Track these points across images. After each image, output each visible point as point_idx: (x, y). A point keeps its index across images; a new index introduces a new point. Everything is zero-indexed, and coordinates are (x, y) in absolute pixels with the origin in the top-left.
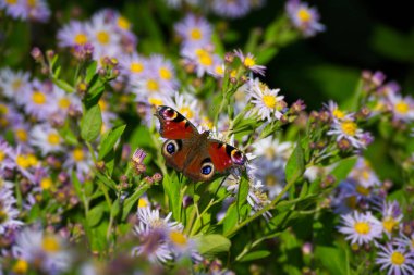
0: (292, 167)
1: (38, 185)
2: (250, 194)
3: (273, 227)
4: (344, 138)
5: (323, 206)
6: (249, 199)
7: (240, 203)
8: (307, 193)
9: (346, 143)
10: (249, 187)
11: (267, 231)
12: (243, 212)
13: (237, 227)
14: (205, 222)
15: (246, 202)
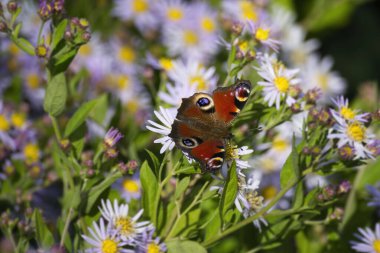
0: (289, 171)
1: (18, 150)
2: (240, 196)
3: (271, 236)
4: (347, 145)
5: (333, 217)
6: (237, 203)
7: (225, 207)
8: (302, 205)
9: (349, 151)
10: (238, 189)
11: (264, 240)
12: (228, 218)
13: (220, 235)
14: (191, 222)
15: (233, 207)
